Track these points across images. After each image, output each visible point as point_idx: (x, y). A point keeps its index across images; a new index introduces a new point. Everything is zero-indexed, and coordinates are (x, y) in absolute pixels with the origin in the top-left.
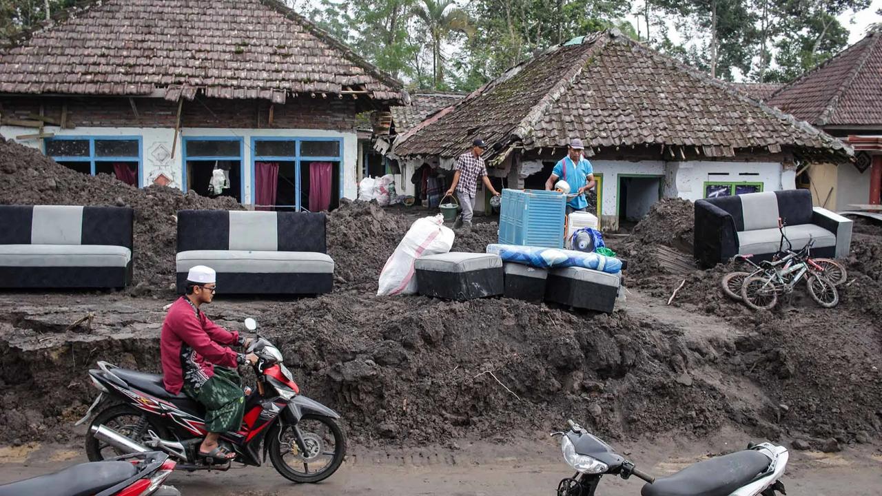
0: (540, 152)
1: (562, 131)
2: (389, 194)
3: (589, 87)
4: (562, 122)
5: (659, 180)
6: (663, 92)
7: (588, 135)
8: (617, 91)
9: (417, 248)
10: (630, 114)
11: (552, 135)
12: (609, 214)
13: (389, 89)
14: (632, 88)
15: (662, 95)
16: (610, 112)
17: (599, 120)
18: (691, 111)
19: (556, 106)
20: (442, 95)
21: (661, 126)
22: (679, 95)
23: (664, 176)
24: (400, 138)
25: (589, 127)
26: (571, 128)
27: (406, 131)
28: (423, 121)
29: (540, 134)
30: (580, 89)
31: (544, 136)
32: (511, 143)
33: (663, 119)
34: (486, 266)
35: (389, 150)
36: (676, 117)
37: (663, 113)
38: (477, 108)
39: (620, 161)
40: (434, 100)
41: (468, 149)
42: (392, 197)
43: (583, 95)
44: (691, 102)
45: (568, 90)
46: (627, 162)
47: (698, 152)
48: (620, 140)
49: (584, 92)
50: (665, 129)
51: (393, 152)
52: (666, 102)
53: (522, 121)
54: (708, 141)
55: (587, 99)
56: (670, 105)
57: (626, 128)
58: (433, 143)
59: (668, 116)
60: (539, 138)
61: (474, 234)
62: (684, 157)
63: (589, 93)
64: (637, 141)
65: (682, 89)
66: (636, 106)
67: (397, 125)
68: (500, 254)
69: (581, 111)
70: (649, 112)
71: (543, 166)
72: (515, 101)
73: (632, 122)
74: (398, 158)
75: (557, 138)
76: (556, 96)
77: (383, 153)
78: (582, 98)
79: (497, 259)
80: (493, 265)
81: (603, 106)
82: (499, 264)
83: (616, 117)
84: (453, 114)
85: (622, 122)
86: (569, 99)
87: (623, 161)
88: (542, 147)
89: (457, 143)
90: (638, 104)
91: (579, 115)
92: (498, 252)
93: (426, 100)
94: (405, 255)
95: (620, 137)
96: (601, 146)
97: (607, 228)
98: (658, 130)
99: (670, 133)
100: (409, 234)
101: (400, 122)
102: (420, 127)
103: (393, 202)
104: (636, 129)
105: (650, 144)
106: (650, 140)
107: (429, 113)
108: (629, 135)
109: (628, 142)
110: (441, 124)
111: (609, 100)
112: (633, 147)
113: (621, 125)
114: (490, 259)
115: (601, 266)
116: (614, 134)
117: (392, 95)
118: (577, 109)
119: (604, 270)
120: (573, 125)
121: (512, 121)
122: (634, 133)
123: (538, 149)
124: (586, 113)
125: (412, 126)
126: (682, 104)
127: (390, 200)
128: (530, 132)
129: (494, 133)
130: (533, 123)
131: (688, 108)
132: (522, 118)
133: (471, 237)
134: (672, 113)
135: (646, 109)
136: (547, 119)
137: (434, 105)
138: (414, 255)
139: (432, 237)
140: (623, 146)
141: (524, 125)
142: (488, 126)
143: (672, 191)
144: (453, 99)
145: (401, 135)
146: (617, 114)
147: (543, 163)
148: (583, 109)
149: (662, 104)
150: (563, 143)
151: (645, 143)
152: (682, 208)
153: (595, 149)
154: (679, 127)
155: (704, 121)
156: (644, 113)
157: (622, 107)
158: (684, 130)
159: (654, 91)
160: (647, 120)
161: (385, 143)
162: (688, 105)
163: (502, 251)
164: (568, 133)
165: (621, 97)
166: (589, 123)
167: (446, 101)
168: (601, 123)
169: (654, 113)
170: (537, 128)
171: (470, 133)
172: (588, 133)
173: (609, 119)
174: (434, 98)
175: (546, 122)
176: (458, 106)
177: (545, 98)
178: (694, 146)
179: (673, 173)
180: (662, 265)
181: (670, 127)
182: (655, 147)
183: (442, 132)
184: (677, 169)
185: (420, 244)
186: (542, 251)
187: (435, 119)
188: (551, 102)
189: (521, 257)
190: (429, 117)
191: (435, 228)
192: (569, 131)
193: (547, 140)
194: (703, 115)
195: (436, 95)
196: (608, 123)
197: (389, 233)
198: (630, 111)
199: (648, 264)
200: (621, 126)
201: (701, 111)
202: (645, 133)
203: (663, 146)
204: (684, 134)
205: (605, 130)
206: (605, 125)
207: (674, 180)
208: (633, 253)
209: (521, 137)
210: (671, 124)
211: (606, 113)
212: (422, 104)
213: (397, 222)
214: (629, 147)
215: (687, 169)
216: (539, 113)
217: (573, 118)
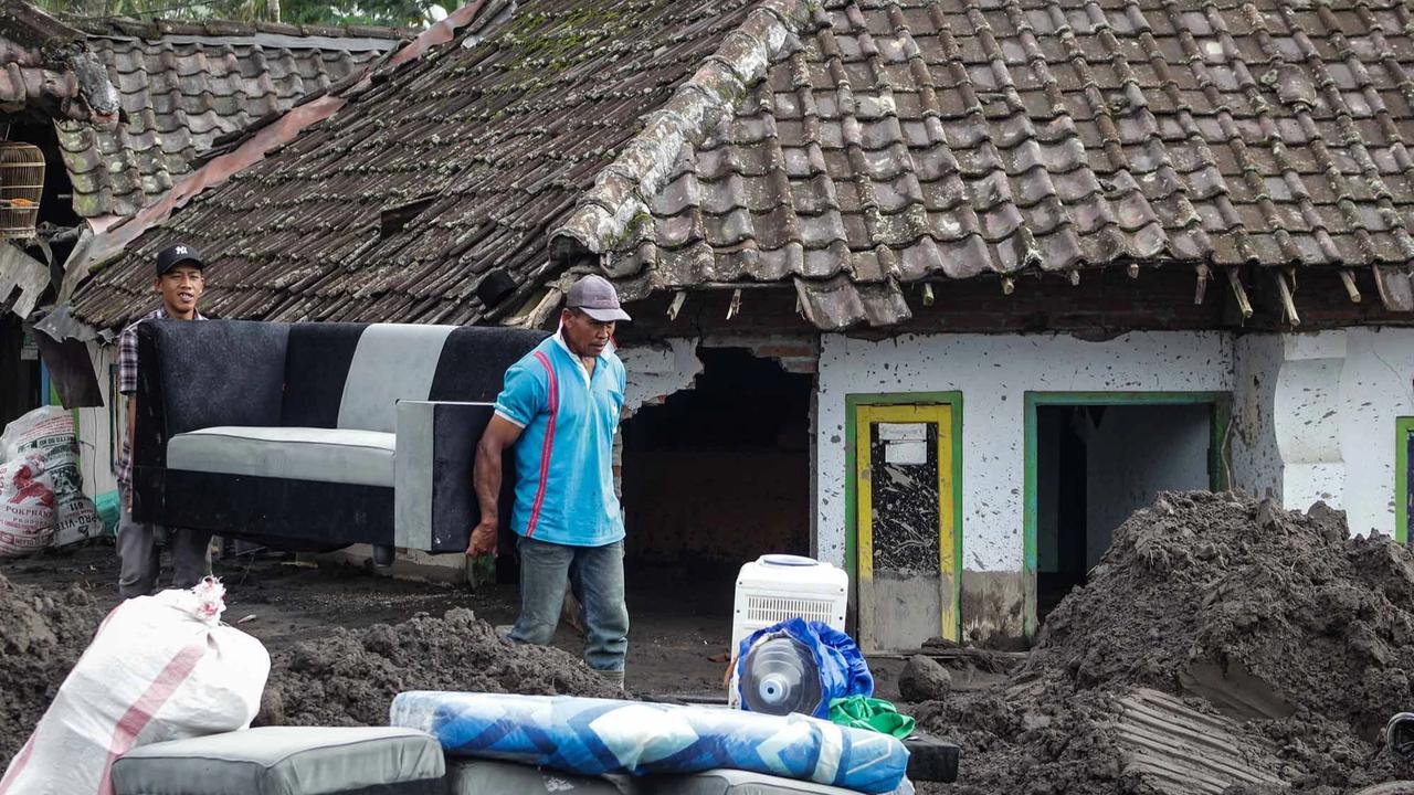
0: (676, 306)
1: (771, 215)
2: (51, 501)
3: (893, 21)
4: (771, 175)
5: (1208, 412)
6: (1215, 35)
7: (884, 230)
8: (1017, 38)
9: (120, 713)
10: (1069, 134)
11: (729, 233)
12: (993, 566)
13: (23, 56)
14: (1081, 24)
15: (1213, 49)
16: (983, 129)
17: (931, 165)
18: (1335, 117)
19: (747, 107)
20: (289, 42)
21: (1199, 184)
22: (1287, 48)
23: (1228, 397)
24: (99, 240)
25: (886, 197)
26: (809, 204)
27: (125, 208)
28: (201, 162)
29: (676, 233)
30: (855, 32)
31: (693, 241)
32: (553, 274)
33: (1207, 153)
34: (380, 775)
35: (48, 297)
36: (1267, 145)
37: (1212, 129)
38: (429, 109)
39: (1032, 338)
40: (254, 64)
41: (377, 296)
42: (65, 508)
43: (868, 58)
44: (1336, 74)
45: (804, 35)
46: (1065, 339)
47: (1354, 291)
48: (1020, 248)
49: (871, 46)
50: (1214, 197)
51: (64, 306)
52: (1224, 77)
53: (602, 179)
54: (1398, 244)
55: (885, 76)
56: (1244, 89)
57: (1046, 199)
58: (238, 269)
59: (1229, 140)
60: (671, 249)
61: (374, 660)
62: (1293, 314)
63: (895, 47)
64: (1090, 250)
65: (1299, 21)
66: (1096, 98)
67: (81, 183)
68: (436, 728)
69: (855, 130)
70: (1152, 125)
71: (699, 367)
72: (588, 80)
73: (1072, 169)
74: (85, 334)
75: (750, 248)
76: (751, 63)
77: (24, 308)
78: (861, 72)
79: (422, 746)
80: (407, 771)
81: (954, 105)
82: (433, 764)
83: (1008, 149)
84: (330, 131)
85: (1032, 171)
86: (805, 74)
87: (1046, 337)
88: (686, 289)
89: (335, 270)
90: (1105, 91)
91: (848, 145)
92: (429, 720)
93: (217, 67)
94: (73, 744)
95: (1017, 237)
96: (936, 276)
97: (987, 625)
98: (1184, 201)
99: (1235, 214)
100: (90, 663)
101: (97, 171)
102: (184, 188)
103: (69, 535)
104: (1089, 199)
105: (1146, 264)
106: (1145, 247)
107: (228, 126)
108: (1058, 228)
109: (1050, 257)
110: (275, 179)
111: (980, 76)
112: (1075, 278)
113: (1027, 186)
114: (394, 749)
115: (828, 763)
116: (995, 227)
117: (34, 81)
118: (840, 119)
119: (840, 782)
120: (821, 191)
121: (561, 176)
122: (1082, 218)
123: (667, 295)
124: (877, 135)
125: (150, 184)
126: (1298, 87)
127: (55, 525)
128: (634, 224)
129: (488, 228)
130: (649, 184)
131: (1319, 103)
132: (601, 162)
133: (365, 674)
134: (1251, 128)
135: (1137, 112)
136: (709, 164)
137: (252, 88)
138: (107, 739)
139: (179, 669)
140: (1030, 276)
141: (605, 193)
142: (467, 196)
143: (1261, 462)
144: (337, 58)
145: (98, 227)
146: (1010, 135)
147: (701, 353)
148: (866, 121)
149: (1207, 90)
150: (773, 267)
151: (1126, 258)
152: (1241, 535)
153: (911, 289)
154: (1274, 189)
155: (1386, 158)
156: (1129, 131)
157: (1034, 105)
158: (1297, 201)
159: (1178, 33)
160: (1141, 161)
161: (32, 266)
162: (1323, 90)
163: (444, 717)
164: (795, 224)
165: (1031, 62)
166: (890, 179)
167: (306, 69)
168: (940, 179)
169: (1171, 128)
170: (663, 204)
171: (392, 224)
172: (881, 220)
173: (977, 161)
174: (253, 55)
175: (704, 180)
176: (355, 98)
177: (704, 75)
178: (1334, 268)
179: (1262, 384)
180: (1132, 768)
181: (1239, 187)
182: (1170, 275)
183: (277, 219)
184: (1276, 367)
185: (132, 698)
186: (599, 713)
187: (251, 156)
188: (725, 89)
189: (515, 737)
190: (228, 144)
191: (193, 636)
192: (803, 214)
193: (707, 256)
194: (1385, 132)
195: (259, 41)
196: (969, 178)
197: (22, 662)
198: (1068, 122)
199: (1082, 763)
200: (1028, 190)
201: (1376, 116)
202: (1128, 216)
203: (1202, 270)
204: (1296, 215)
205: (955, 207)
206: (957, 185)
207: (1265, 415)
208: (1034, 721)
209: (594, 245)
210: (1244, 175)
211: (964, 136)
212: (195, 86)
213: (56, 617)
214: (1057, 279)
215: (1321, 366)
216: (676, 140)
217: (818, 158)
